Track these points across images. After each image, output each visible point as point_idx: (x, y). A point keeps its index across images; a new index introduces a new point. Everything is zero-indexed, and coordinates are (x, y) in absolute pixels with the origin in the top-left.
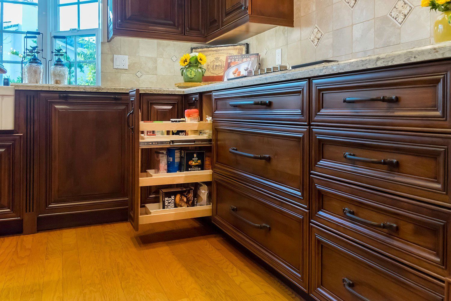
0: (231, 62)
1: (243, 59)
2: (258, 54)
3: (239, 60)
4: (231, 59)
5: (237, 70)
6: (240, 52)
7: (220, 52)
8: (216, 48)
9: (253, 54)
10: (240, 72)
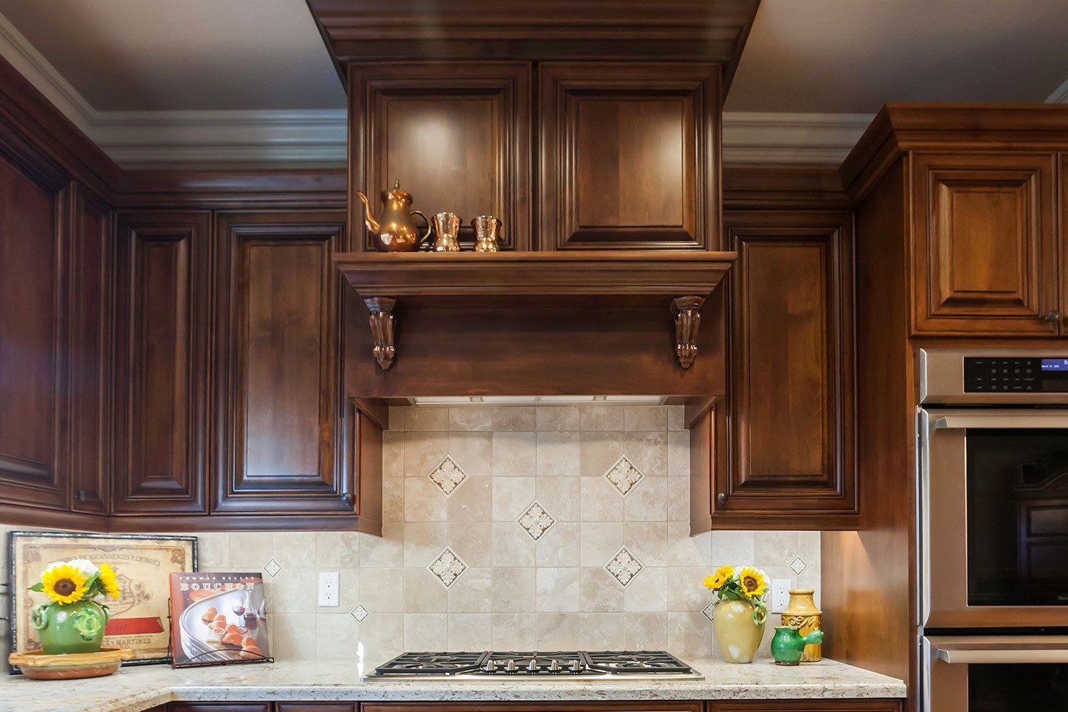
0: (191, 590)
1: (223, 584)
2: (259, 576)
3: (212, 587)
4: (189, 583)
5: (214, 612)
6: (177, 557)
7: (118, 552)
8: (102, 542)
9: (249, 575)
10: (223, 618)
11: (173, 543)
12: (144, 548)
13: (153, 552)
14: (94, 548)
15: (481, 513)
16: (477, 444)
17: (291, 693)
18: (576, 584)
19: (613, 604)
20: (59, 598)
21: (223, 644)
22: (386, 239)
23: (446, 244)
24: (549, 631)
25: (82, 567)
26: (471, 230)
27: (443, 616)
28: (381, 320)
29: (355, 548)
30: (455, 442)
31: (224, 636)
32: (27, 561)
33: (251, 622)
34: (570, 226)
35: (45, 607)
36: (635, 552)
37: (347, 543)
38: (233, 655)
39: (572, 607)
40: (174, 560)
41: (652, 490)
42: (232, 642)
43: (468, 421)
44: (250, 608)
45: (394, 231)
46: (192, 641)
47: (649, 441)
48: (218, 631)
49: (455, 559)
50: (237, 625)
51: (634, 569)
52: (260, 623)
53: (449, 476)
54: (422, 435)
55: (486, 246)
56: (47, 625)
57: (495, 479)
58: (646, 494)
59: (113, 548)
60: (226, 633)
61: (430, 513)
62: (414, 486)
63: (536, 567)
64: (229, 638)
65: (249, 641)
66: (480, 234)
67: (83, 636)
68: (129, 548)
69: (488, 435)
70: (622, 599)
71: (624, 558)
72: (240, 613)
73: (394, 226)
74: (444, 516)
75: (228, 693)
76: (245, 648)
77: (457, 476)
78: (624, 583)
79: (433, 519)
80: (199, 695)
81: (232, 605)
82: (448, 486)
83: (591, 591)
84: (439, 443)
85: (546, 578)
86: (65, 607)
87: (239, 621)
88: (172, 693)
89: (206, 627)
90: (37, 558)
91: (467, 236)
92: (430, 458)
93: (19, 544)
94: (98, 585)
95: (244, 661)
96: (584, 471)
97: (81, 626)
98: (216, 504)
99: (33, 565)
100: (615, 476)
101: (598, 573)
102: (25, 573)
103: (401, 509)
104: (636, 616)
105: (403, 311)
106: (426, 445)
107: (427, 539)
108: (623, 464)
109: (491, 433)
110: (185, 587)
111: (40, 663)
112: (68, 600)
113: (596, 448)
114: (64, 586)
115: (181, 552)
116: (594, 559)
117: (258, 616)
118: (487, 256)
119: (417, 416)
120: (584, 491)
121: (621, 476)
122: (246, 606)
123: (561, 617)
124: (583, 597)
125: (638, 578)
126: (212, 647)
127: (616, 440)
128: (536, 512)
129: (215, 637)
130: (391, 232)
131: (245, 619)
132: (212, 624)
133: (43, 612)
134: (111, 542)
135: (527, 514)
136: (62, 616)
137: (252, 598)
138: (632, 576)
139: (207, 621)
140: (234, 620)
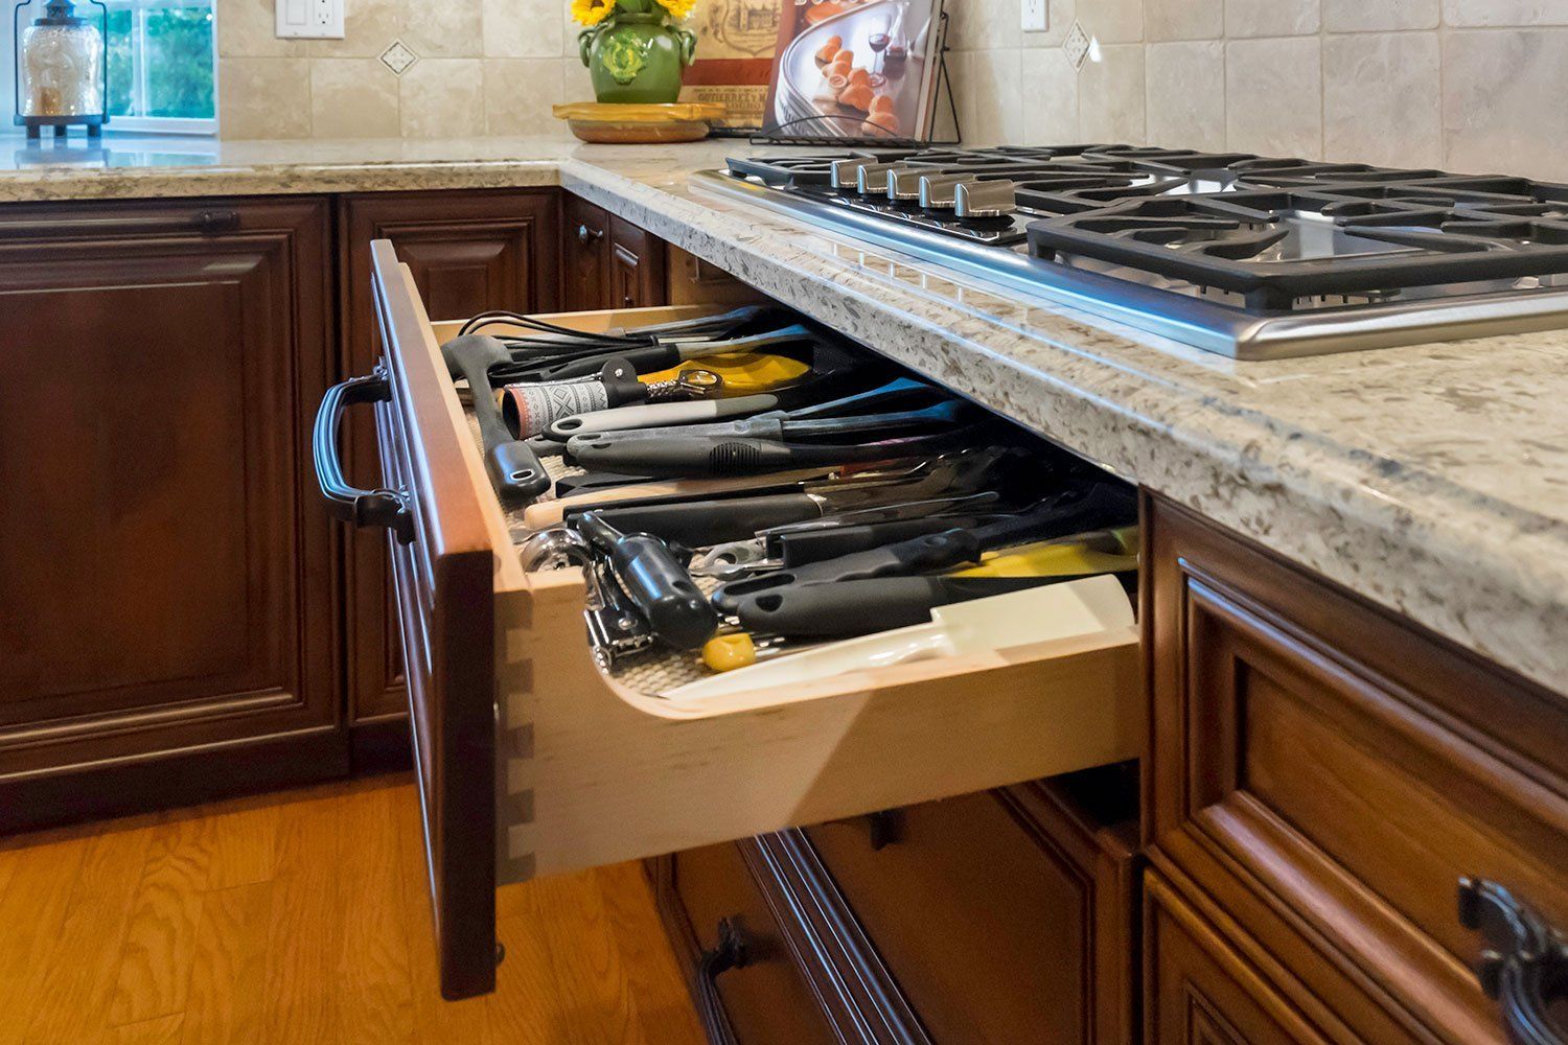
0: (810, 3)
5: (837, 43)
10: (849, 56)
21: (839, 105)
31: (841, 90)
33: (894, 63)
38: (847, 127)
42: (854, 102)
44: (900, 37)
46: (792, 97)
48: (834, 81)
50: (870, 70)
52: (912, 67)
60: (848, 84)
64: (850, 95)
65: (884, 103)
72: (876, 47)
76: (873, 116)
81: (871, 29)
87: (874, 62)
89: (819, 73)
95: (863, 142)
117: (909, 53)
122: (894, 33)
126: (819, 110)
129: (827, 91)
131: (886, 58)
132: (829, 67)
137: (906, 18)
139: (822, 62)
140: (867, 60)
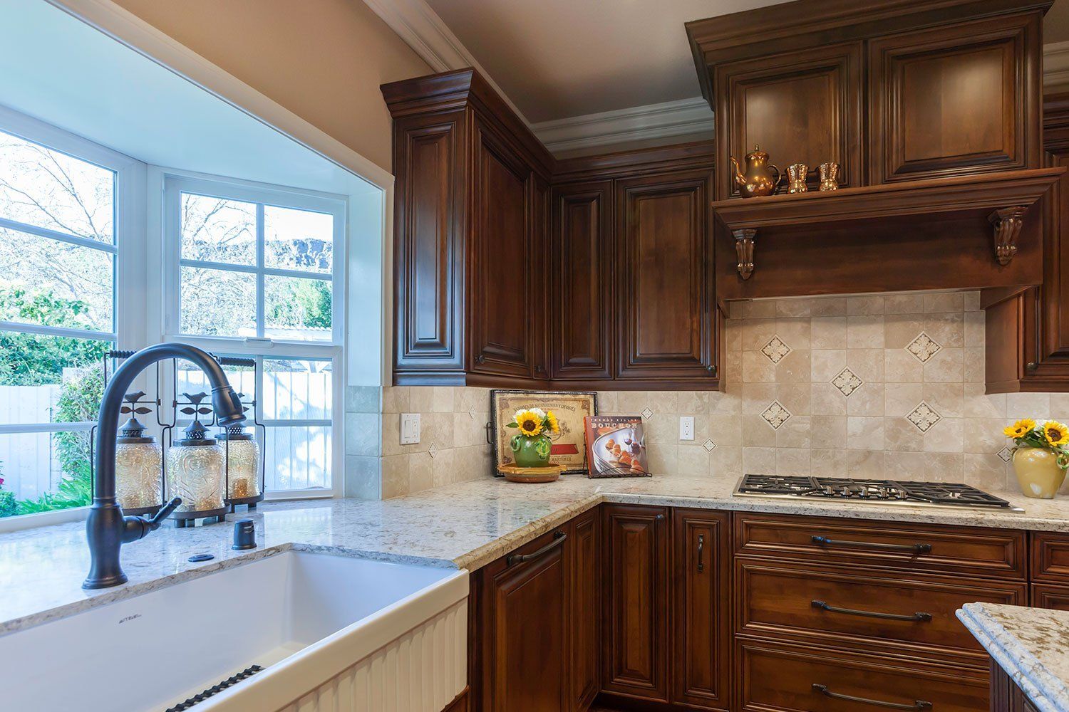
0: (598, 428)
1: (617, 424)
2: (639, 418)
3: (611, 426)
4: (597, 423)
5: (613, 442)
6: (585, 406)
7: (551, 402)
8: (542, 396)
9: (633, 418)
10: (619, 446)
11: (582, 396)
12: (566, 400)
13: (571, 402)
14: (537, 400)
15: (802, 377)
16: (798, 326)
17: (683, 502)
18: (881, 429)
19: (913, 445)
20: (526, 432)
21: (620, 463)
22: (750, 188)
23: (797, 187)
24: (858, 463)
25: (537, 413)
26: (815, 174)
27: (772, 450)
28: (745, 245)
29: (706, 400)
30: (781, 327)
31: (619, 458)
32: (502, 409)
33: (636, 449)
34: (896, 162)
35: (518, 438)
36: (933, 405)
37: (700, 397)
38: (625, 471)
39: (877, 447)
40: (583, 407)
41: (949, 359)
42: (625, 462)
43: (791, 311)
44: (635, 440)
45: (757, 182)
46: (601, 461)
47: (947, 320)
48: (615, 455)
49: (782, 409)
50: (628, 451)
51: (932, 418)
52: (642, 450)
53: (777, 350)
54: (757, 321)
55: (828, 185)
56: (520, 449)
57: (814, 352)
58: (943, 361)
59: (548, 400)
60: (621, 456)
61: (762, 377)
62: (750, 358)
63: (847, 416)
64: (623, 460)
65: (635, 462)
66: (823, 177)
67: (540, 456)
68: (557, 399)
69: (807, 320)
70: (922, 441)
71: (924, 411)
72: (629, 443)
73: (757, 178)
74: (773, 379)
75: (640, 499)
76: (633, 466)
77: (783, 350)
78: (924, 429)
79: (764, 381)
80: (620, 499)
81: (623, 437)
82: (776, 357)
83: (894, 435)
84: (770, 327)
85: (855, 425)
86: (530, 438)
87: (628, 449)
88: (603, 497)
89: (609, 452)
90: (507, 406)
91: (813, 180)
92: (762, 337)
93: (497, 397)
94: (547, 424)
95: (631, 476)
96: (888, 345)
97: (539, 450)
98: (618, 373)
99: (505, 411)
100: (915, 348)
101: (900, 422)
102: (501, 416)
103: (740, 374)
104: (934, 455)
105: (762, 237)
106: (759, 328)
107: (759, 394)
108: (922, 339)
109: (810, 318)
110: (594, 426)
111: (518, 472)
112: (532, 434)
113: (898, 328)
114: (529, 425)
115: (587, 402)
116: (897, 412)
117: (640, 446)
118: (828, 194)
119: (751, 308)
120: (888, 359)
121: (921, 348)
122: (632, 438)
123: (868, 454)
124: (887, 439)
125: (936, 426)
126: (613, 466)
127: (915, 320)
128: (847, 376)
129: (614, 459)
130: (754, 183)
131: (632, 447)
132: (612, 450)
133: (517, 440)
134: (547, 396)
135: (839, 377)
136: (528, 444)
137: (636, 433)
138: (931, 424)
139: (609, 448)
140: (625, 448)
